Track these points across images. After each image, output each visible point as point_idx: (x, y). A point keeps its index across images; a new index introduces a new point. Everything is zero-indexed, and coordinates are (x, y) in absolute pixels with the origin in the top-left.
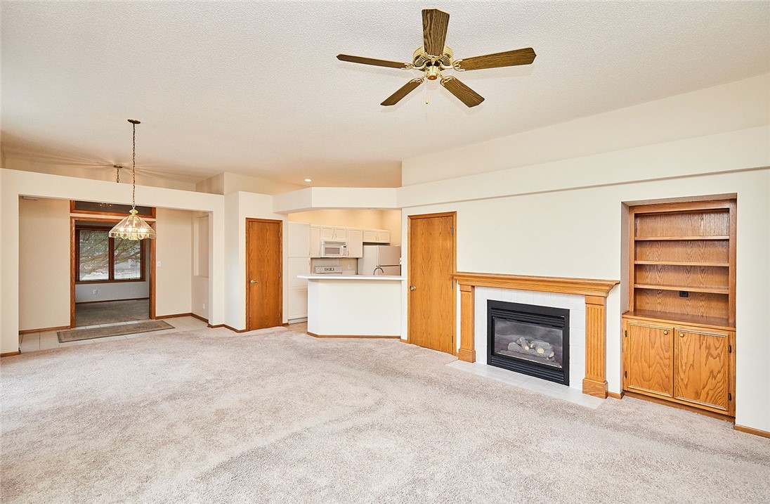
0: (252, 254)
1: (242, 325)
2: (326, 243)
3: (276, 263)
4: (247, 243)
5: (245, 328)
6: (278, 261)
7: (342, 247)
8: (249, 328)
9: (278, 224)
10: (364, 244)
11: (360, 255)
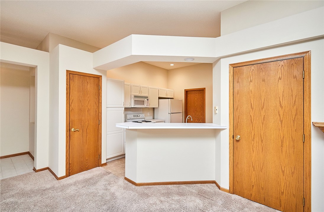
0: (73, 105)
1: (61, 171)
2: (135, 97)
3: (96, 111)
4: (67, 94)
5: (65, 175)
6: (97, 110)
7: (146, 100)
8: (69, 173)
9: (98, 78)
10: (160, 98)
11: (156, 106)
